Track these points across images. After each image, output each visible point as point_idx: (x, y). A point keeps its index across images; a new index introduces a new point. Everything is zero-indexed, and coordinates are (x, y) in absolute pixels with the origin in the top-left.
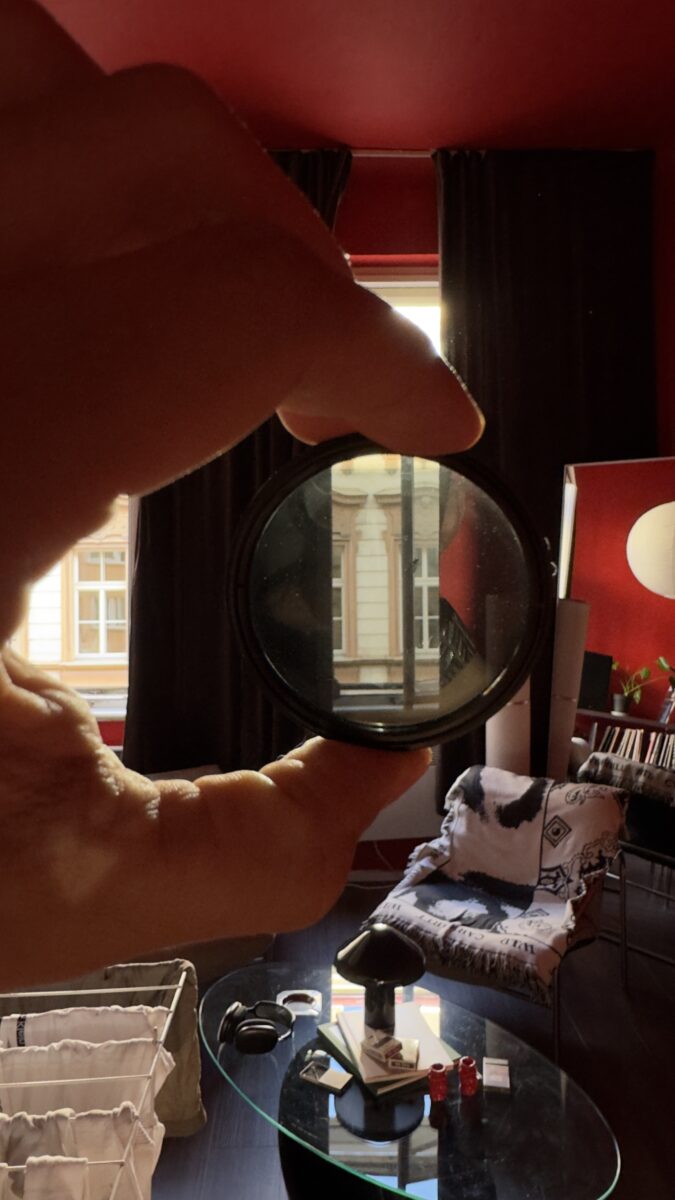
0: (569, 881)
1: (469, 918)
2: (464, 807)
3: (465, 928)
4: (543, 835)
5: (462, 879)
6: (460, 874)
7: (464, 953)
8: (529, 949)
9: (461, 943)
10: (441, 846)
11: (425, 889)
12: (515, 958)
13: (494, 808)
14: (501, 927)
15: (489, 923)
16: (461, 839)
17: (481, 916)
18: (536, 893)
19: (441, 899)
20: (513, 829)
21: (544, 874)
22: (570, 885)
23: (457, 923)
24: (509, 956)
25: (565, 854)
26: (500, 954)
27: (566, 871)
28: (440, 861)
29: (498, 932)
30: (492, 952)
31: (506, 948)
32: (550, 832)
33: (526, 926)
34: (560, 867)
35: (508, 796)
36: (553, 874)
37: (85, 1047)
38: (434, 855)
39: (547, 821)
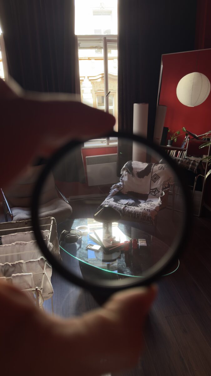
0: (159, 192)
1: (130, 204)
2: (126, 173)
3: (129, 206)
4: (151, 179)
6: (126, 192)
8: (148, 210)
9: (128, 210)
10: (120, 185)
13: (136, 173)
14: (140, 206)
15: (136, 205)
16: (126, 182)
17: (133, 203)
18: (149, 196)
20: (142, 179)
21: (151, 191)
22: (159, 193)
23: (127, 205)
24: (143, 213)
25: (158, 184)
26: (140, 212)
27: (158, 189)
28: (120, 189)
29: (139, 207)
30: (138, 212)
31: (141, 211)
32: (153, 179)
34: (156, 188)
35: (140, 169)
36: (154, 190)
37: (24, 243)
38: (118, 187)
39: (153, 175)
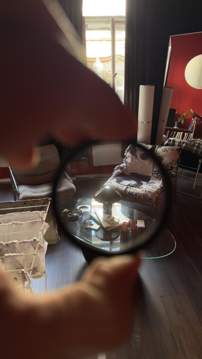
1: (132, 185)
2: (130, 155)
3: (131, 188)
5: (129, 175)
7: (131, 194)
8: (150, 192)
9: (130, 191)
11: (119, 178)
12: (145, 195)
13: (140, 154)
15: (138, 186)
16: (130, 164)
18: (151, 178)
19: (123, 180)
20: (145, 160)
21: (154, 172)
22: (162, 175)
23: (128, 186)
26: (141, 194)
28: (123, 170)
29: (140, 188)
30: (139, 194)
31: (143, 192)
33: (148, 186)
34: (159, 170)
36: (157, 172)
37: (20, 223)
38: (121, 168)
